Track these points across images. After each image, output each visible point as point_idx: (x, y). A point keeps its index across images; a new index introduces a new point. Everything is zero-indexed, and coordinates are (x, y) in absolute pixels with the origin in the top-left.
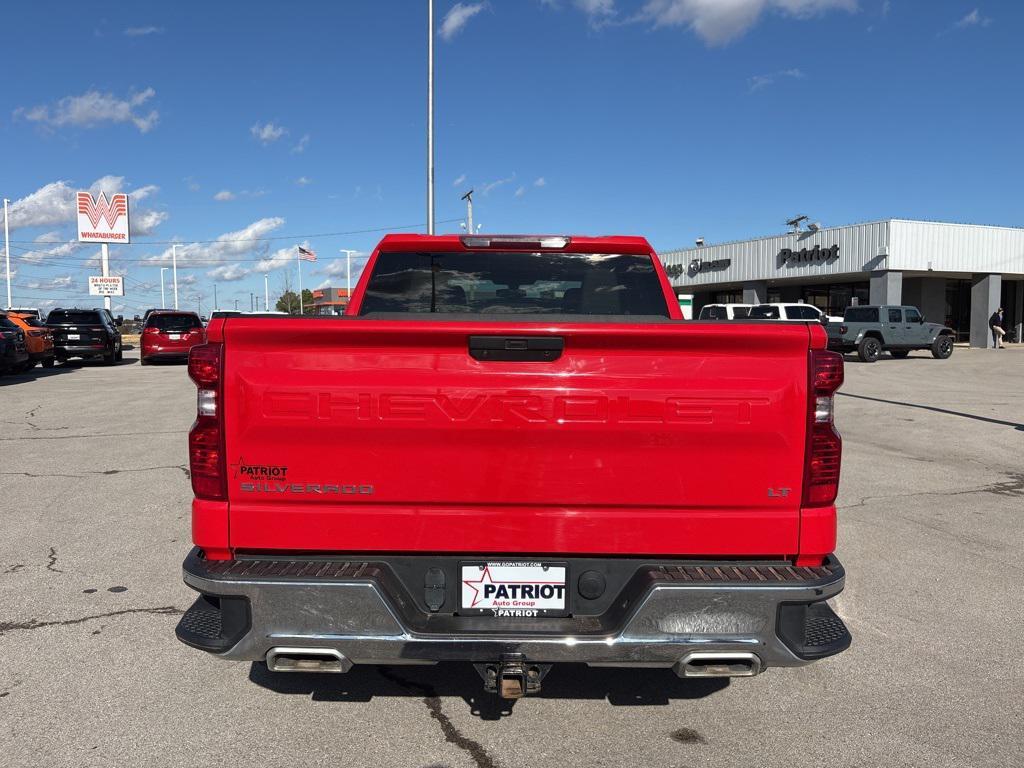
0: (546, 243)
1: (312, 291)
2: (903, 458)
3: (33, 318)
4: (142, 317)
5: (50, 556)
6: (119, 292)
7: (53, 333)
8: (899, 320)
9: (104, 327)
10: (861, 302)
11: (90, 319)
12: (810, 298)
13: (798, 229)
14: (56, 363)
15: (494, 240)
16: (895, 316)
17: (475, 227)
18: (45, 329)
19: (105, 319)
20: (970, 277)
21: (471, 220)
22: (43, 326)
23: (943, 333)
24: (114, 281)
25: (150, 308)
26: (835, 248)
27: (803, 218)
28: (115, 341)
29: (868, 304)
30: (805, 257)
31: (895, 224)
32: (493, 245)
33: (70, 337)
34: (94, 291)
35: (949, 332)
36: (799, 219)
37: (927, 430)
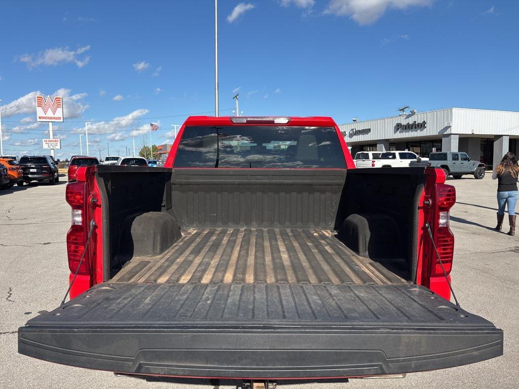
0: (277, 121)
1: (157, 146)
2: (464, 232)
3: (12, 161)
4: (69, 160)
5: (8, 293)
6: (58, 147)
7: (22, 168)
8: (457, 159)
9: (48, 165)
10: (437, 150)
11: (42, 161)
12: (411, 148)
13: (404, 113)
14: (24, 184)
15: (249, 119)
16: (455, 157)
17: (240, 113)
18: (18, 166)
19: (50, 161)
20: (493, 137)
21: (238, 109)
22: (17, 165)
23: (480, 166)
24: (56, 141)
25: (74, 155)
26: (424, 123)
27: (407, 107)
28: (55, 172)
29: (441, 151)
30: (409, 127)
31: (455, 110)
32: (248, 122)
33: (31, 170)
34: (45, 146)
35: (483, 165)
36: (405, 108)
37: (476, 218)
